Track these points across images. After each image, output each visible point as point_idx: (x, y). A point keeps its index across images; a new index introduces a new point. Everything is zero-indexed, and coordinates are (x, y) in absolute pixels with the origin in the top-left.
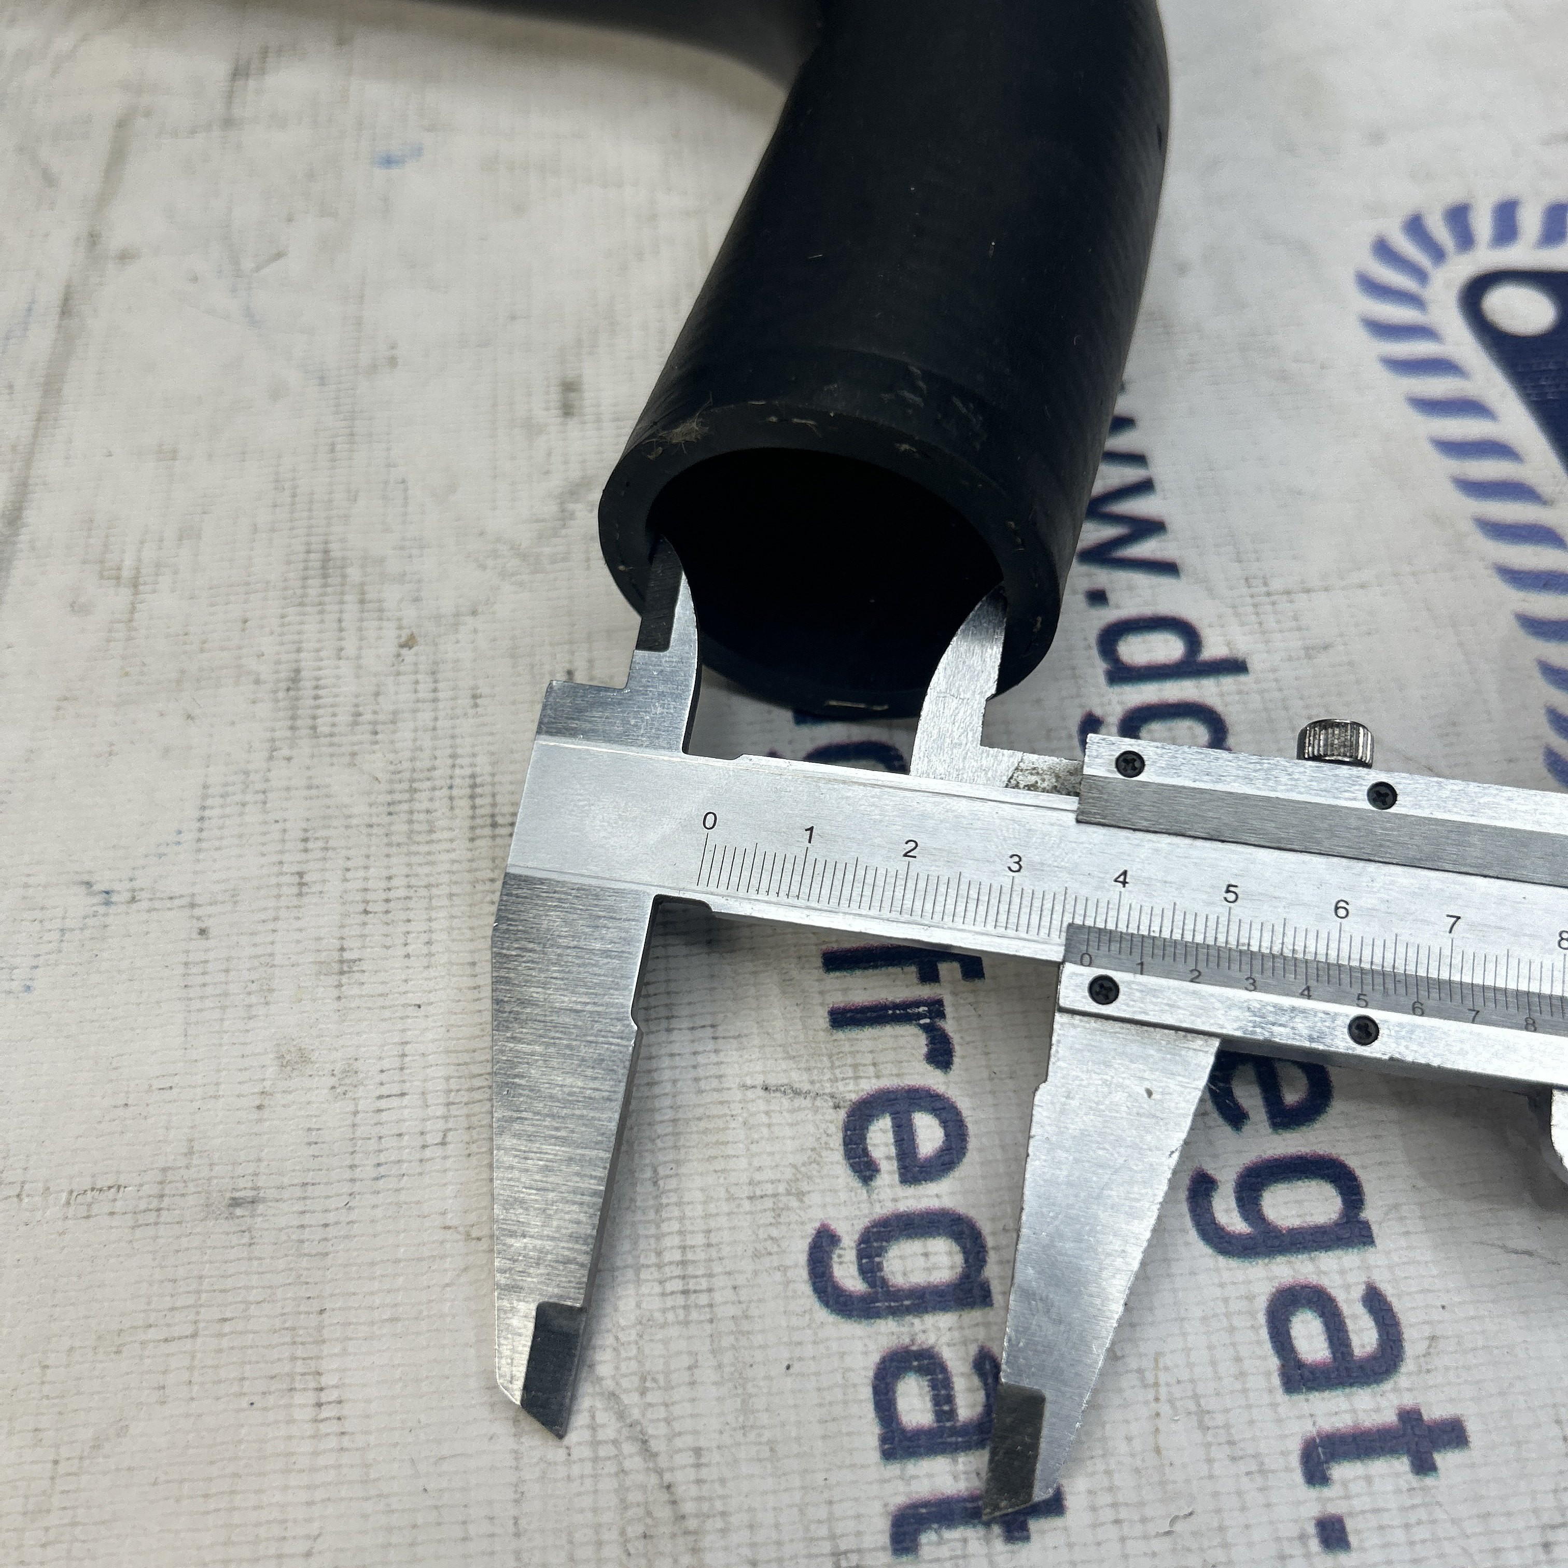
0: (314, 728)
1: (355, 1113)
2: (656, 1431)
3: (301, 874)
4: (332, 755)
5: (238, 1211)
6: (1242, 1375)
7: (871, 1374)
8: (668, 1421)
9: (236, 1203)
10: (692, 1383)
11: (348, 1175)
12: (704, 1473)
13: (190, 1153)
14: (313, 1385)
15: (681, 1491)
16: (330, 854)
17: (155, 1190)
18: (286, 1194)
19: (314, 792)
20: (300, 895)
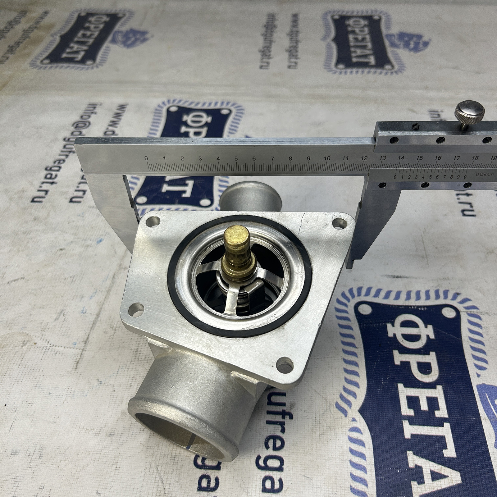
0: (138, 359)
1: (131, 424)
2: (165, 480)
3: (131, 383)
4: (140, 364)
5: (111, 436)
6: (256, 488)
7: (199, 477)
8: (167, 479)
9: (111, 434)
10: (172, 474)
11: (128, 433)
12: (170, 488)
13: (106, 426)
14: (116, 464)
15: (166, 489)
16: (136, 381)
17: (99, 430)
18: (118, 434)
19: (136, 370)
20: (130, 387)
